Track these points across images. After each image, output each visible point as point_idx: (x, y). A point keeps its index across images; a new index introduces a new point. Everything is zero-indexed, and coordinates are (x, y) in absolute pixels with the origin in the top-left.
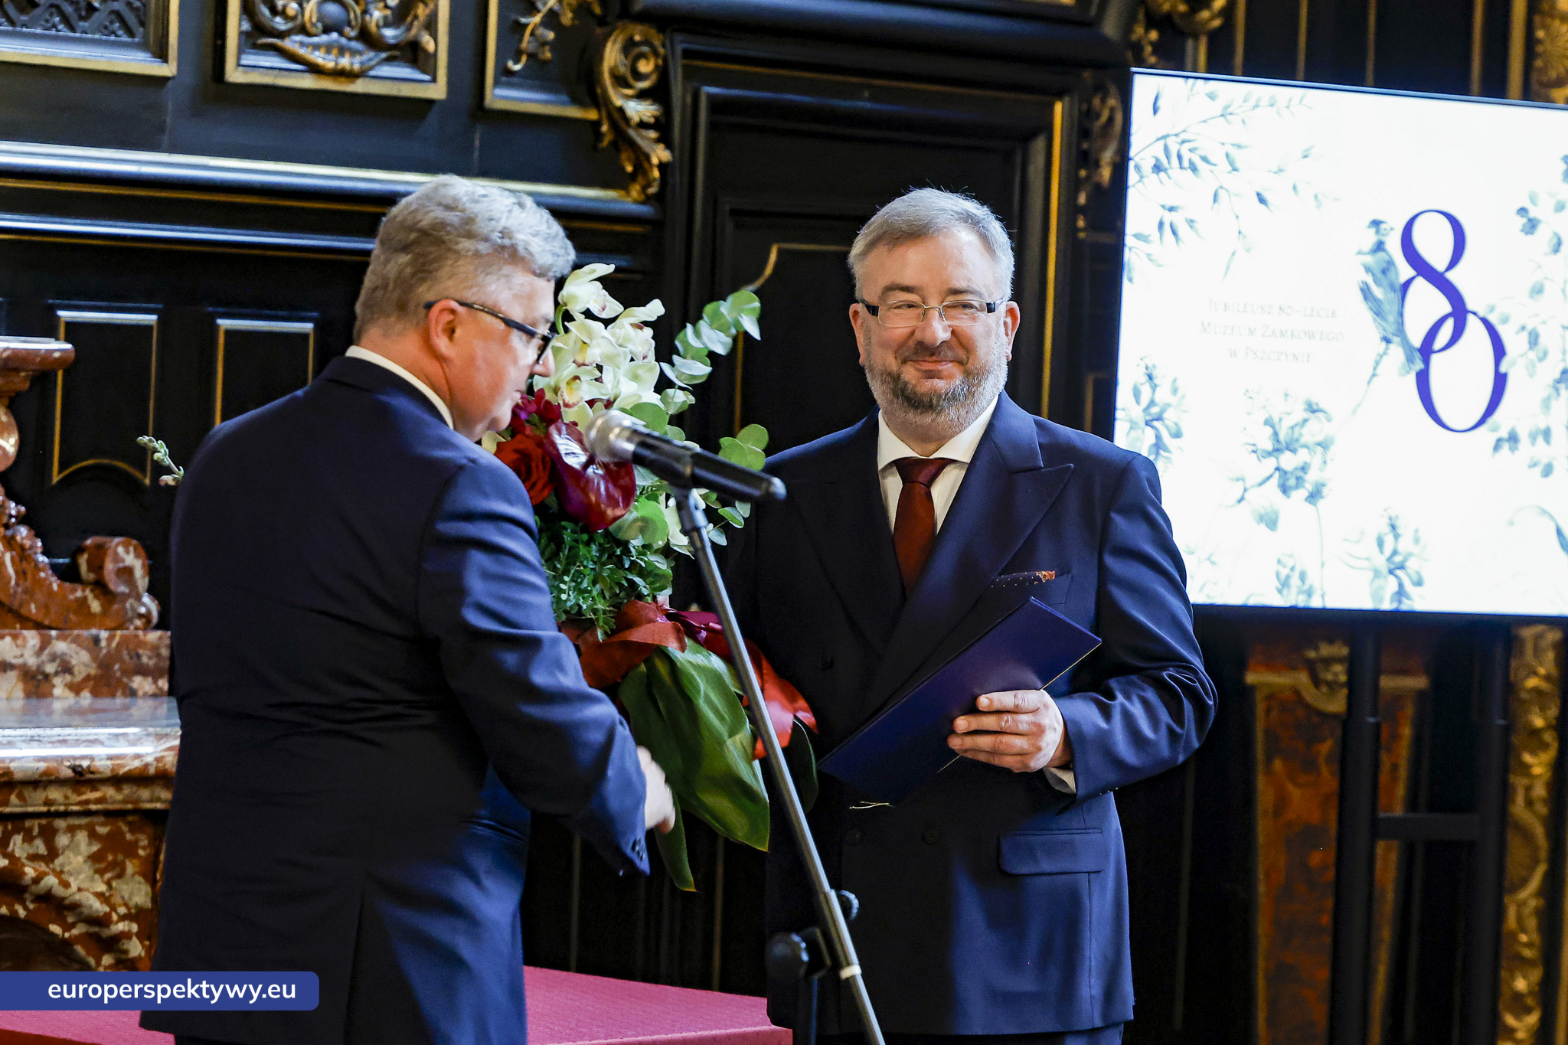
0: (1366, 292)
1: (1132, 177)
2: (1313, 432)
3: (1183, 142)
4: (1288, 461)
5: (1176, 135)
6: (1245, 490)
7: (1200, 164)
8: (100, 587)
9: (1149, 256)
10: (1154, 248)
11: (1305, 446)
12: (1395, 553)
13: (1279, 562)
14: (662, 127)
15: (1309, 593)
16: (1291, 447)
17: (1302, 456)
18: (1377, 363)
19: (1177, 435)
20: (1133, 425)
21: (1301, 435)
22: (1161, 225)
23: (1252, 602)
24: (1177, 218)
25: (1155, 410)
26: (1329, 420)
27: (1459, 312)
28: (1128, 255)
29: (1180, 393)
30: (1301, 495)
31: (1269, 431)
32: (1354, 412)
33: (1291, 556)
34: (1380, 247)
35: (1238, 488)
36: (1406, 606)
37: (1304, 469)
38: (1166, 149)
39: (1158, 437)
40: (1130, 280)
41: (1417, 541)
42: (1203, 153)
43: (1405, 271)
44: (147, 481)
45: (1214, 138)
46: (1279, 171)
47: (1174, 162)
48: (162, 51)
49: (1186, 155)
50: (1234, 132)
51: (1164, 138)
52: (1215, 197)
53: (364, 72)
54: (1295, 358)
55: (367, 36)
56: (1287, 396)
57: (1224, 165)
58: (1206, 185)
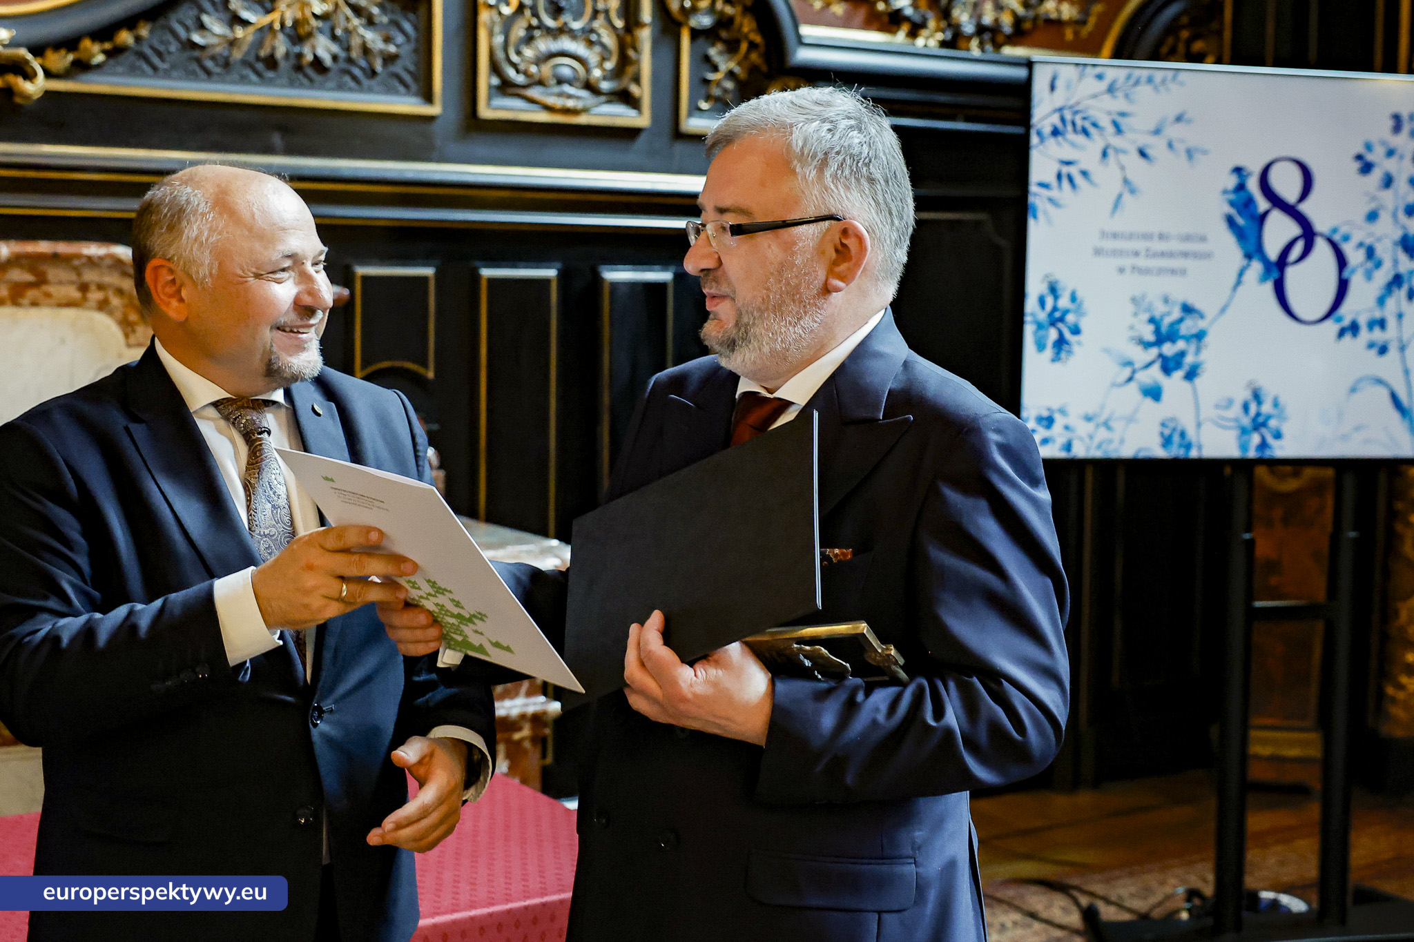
0: (1230, 221)
1: (1034, 140)
2: (1188, 327)
3: (1076, 113)
4: (1169, 349)
5: (1071, 107)
6: (1134, 372)
7: (1092, 130)
9: (1051, 200)
10: (1054, 193)
11: (1183, 337)
12: (1258, 414)
13: (1163, 425)
15: (1188, 447)
16: (1172, 336)
17: (1181, 345)
18: (1241, 273)
19: (1076, 331)
20: (1040, 326)
21: (1178, 331)
22: (1059, 176)
23: (1142, 455)
24: (1073, 170)
25: (1057, 315)
26: (1202, 316)
27: (1309, 234)
28: (1031, 199)
29: (1078, 301)
30: (1178, 375)
31: (1151, 328)
32: (1223, 310)
33: (1173, 419)
34: (1241, 187)
35: (1127, 372)
36: (1268, 454)
37: (1182, 354)
38: (1063, 120)
39: (1061, 334)
40: (1035, 217)
41: (1276, 404)
42: (1093, 120)
43: (1262, 204)
44: (431, 375)
45: (1102, 109)
46: (1157, 132)
47: (1070, 128)
48: (428, 97)
49: (1079, 122)
50: (1119, 104)
51: (1060, 110)
52: (1104, 154)
53: (585, 110)
54: (1173, 272)
55: (589, 86)
56: (1166, 300)
57: (1110, 129)
58: (1096, 144)
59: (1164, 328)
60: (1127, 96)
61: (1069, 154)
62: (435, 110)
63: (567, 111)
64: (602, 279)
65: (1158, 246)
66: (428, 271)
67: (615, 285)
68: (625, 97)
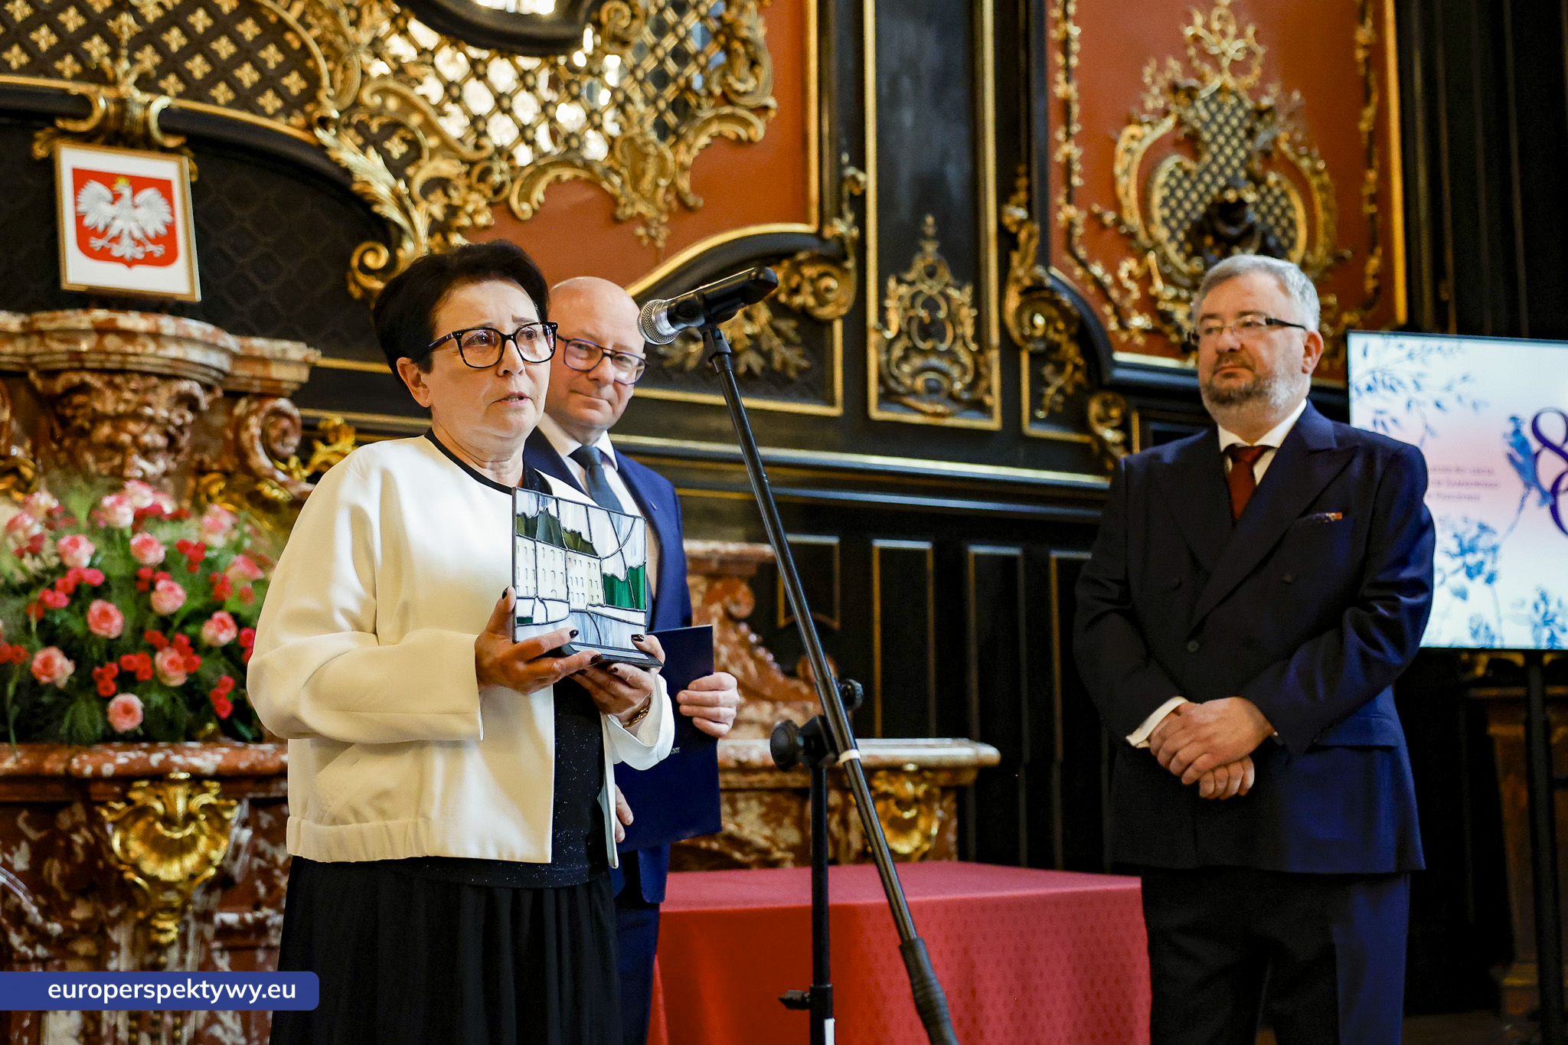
0: (1512, 459)
1: (1353, 394)
2: (1485, 541)
3: (1384, 373)
4: (1471, 559)
5: (1380, 369)
6: (1444, 576)
7: (1398, 388)
8: (807, 680)
11: (1482, 550)
12: (1546, 613)
13: (1471, 619)
14: (1127, 444)
15: (1493, 638)
16: (1472, 550)
17: (1480, 556)
18: (1523, 498)
21: (1478, 543)
22: (1374, 422)
23: (1455, 643)
24: (1386, 418)
26: (1494, 533)
30: (1480, 579)
31: (1455, 540)
32: (1511, 529)
33: (1478, 615)
34: (1517, 432)
36: (1556, 645)
37: (1481, 563)
38: (1374, 379)
41: (1559, 606)
42: (1398, 379)
43: (1536, 445)
44: (836, 624)
45: (1405, 371)
46: (1448, 388)
47: (1380, 385)
48: (831, 403)
49: (1388, 382)
50: (1415, 367)
51: (1373, 372)
52: (1409, 405)
53: (951, 415)
54: (1470, 498)
55: (953, 398)
56: (1466, 520)
57: (1411, 387)
58: (1401, 399)
59: (1466, 544)
60: (1423, 361)
61: (1380, 404)
62: (836, 411)
63: (936, 415)
64: (967, 552)
65: (1455, 477)
66: (833, 540)
67: (978, 557)
68: (980, 407)
